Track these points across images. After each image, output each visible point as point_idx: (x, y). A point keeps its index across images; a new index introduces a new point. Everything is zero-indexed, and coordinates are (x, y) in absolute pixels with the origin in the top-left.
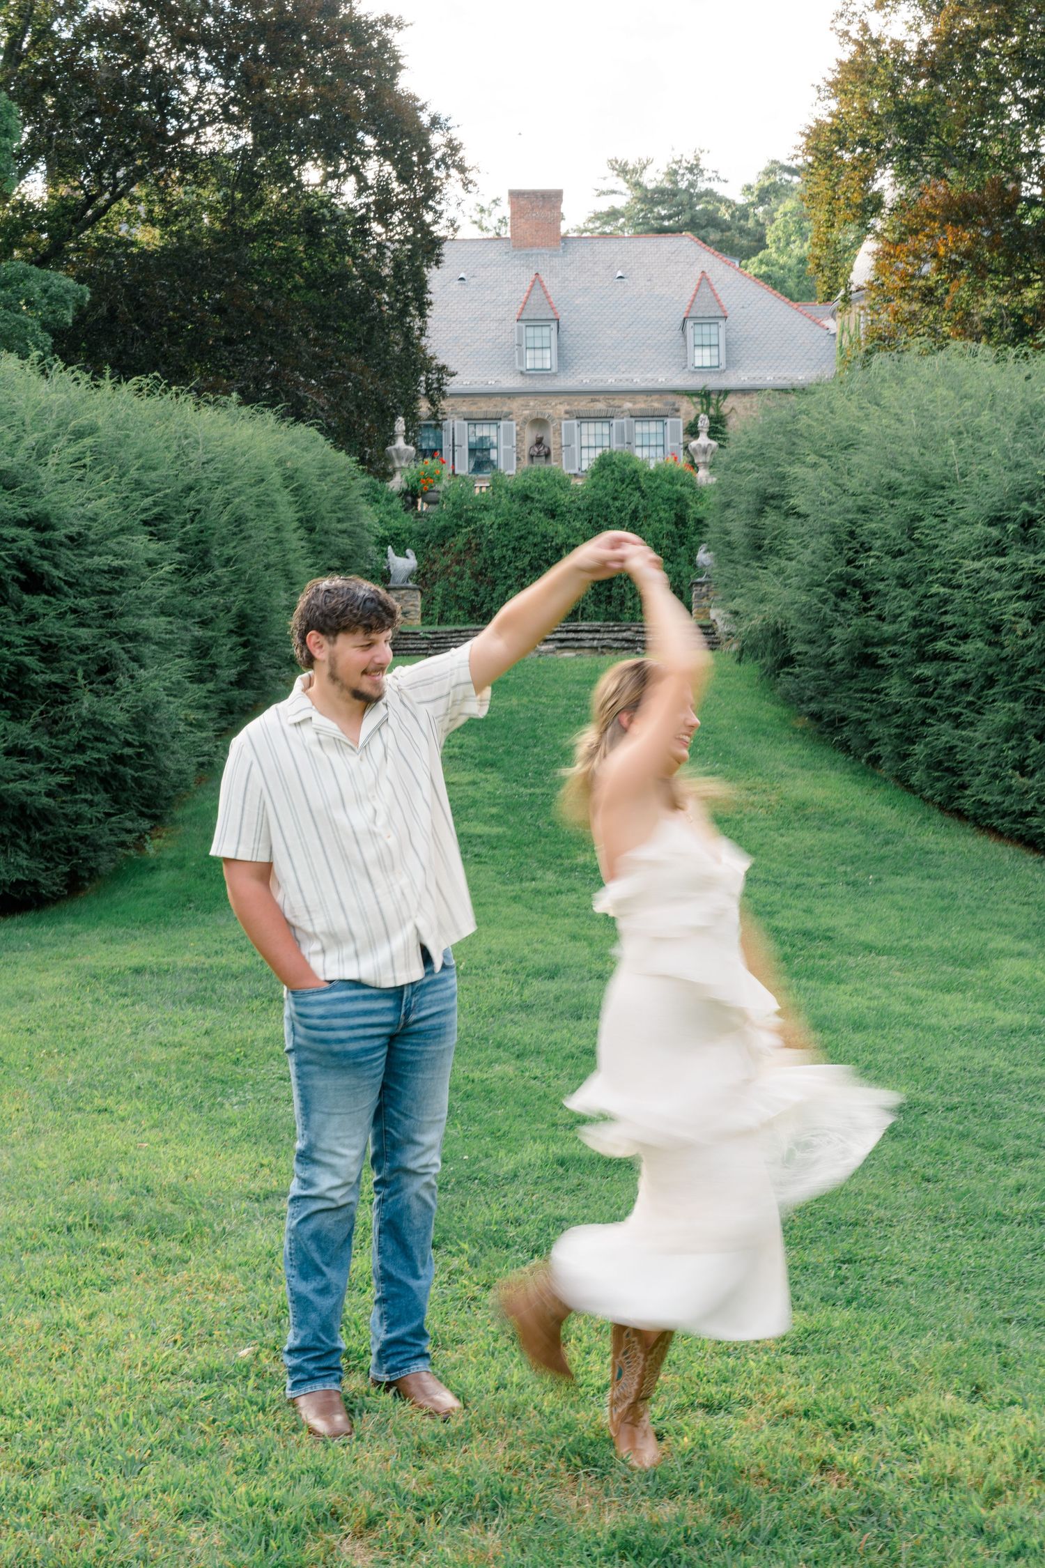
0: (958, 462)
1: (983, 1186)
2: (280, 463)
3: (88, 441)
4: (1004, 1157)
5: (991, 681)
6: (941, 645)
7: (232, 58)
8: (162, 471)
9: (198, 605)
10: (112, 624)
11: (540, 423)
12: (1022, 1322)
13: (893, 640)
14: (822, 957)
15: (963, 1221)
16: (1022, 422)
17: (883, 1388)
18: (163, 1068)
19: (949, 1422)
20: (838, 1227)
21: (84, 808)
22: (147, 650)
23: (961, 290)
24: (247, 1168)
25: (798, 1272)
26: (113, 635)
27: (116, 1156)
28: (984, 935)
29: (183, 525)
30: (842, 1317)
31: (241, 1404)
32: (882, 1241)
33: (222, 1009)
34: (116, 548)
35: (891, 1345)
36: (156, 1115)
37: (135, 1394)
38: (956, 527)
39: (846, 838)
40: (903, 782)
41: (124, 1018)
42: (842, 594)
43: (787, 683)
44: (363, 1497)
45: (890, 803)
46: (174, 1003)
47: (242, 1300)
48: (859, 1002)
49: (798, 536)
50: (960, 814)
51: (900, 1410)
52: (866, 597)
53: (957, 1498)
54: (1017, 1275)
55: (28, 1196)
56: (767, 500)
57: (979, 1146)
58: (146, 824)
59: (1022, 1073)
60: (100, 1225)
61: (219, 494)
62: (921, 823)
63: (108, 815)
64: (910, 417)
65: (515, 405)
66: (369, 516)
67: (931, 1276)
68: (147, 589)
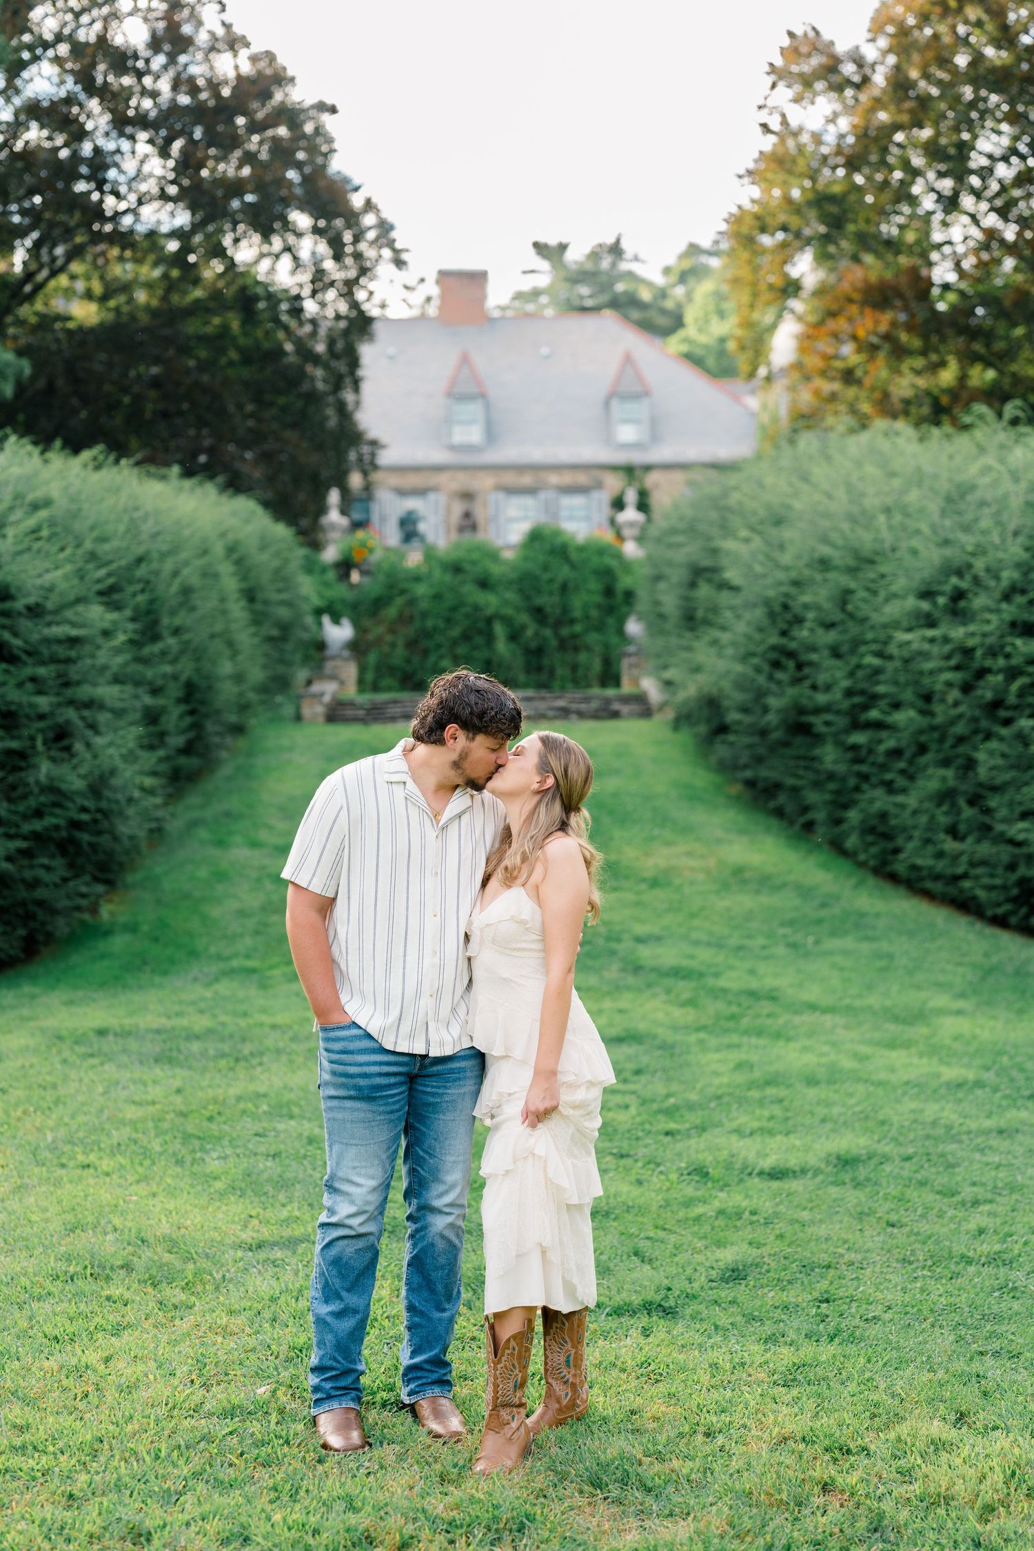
0: (888, 538)
1: (945, 1230)
2: (223, 535)
3: (43, 514)
4: (963, 1203)
5: (922, 749)
6: (874, 714)
7: (169, 141)
8: (115, 543)
9: (149, 673)
10: (69, 692)
11: (467, 496)
12: (996, 1354)
13: (827, 709)
14: (769, 1016)
15: (929, 1263)
16: (949, 500)
17: (873, 1416)
18: (139, 1125)
19: (938, 1446)
20: (812, 1270)
21: (41, 873)
22: (103, 718)
23: (880, 370)
24: (236, 1219)
25: (779, 1311)
26: (71, 702)
27: (107, 1209)
28: (923, 995)
29: (134, 595)
30: (827, 1351)
31: (266, 1438)
32: (855, 1283)
33: (190, 1068)
34: (74, 619)
35: (876, 1377)
36: (140, 1170)
37: (163, 1429)
38: (887, 600)
39: (785, 902)
40: (837, 847)
41: (95, 1078)
42: (776, 665)
43: (721, 751)
44: (395, 1521)
45: (825, 866)
46: (141, 1063)
47: (252, 1342)
48: (809, 1059)
49: (732, 608)
50: (893, 878)
51: (892, 1435)
52: (800, 666)
53: (953, 1515)
54: (987, 1311)
55: (27, 1247)
56: (699, 574)
57: (939, 1193)
58: (100, 888)
59: (973, 1125)
60: (100, 1272)
61: (168, 566)
62: (857, 886)
63: (65, 880)
64: (841, 493)
65: (443, 479)
66: (308, 588)
67: (906, 1313)
68: (102, 657)
